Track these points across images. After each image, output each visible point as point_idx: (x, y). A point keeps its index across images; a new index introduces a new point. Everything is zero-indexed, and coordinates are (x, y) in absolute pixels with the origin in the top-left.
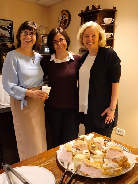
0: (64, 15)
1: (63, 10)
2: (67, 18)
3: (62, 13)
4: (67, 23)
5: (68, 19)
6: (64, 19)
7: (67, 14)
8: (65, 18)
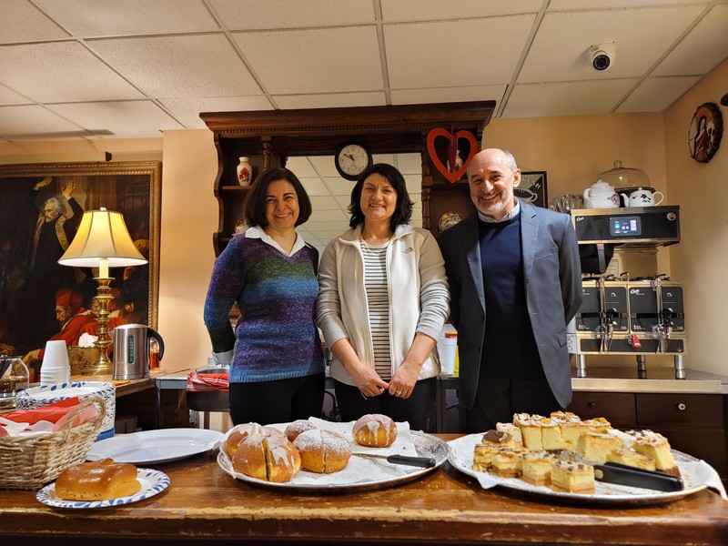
0: (703, 120)
1: (699, 108)
2: (711, 125)
3: (697, 116)
4: (712, 140)
5: (713, 128)
6: (702, 132)
7: (710, 114)
8: (705, 127)
